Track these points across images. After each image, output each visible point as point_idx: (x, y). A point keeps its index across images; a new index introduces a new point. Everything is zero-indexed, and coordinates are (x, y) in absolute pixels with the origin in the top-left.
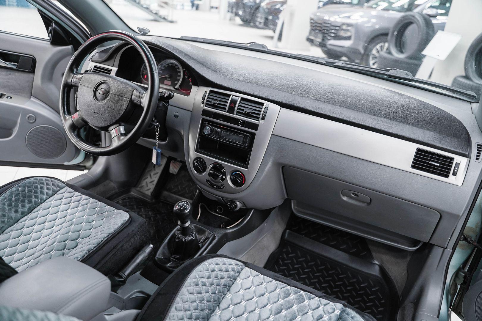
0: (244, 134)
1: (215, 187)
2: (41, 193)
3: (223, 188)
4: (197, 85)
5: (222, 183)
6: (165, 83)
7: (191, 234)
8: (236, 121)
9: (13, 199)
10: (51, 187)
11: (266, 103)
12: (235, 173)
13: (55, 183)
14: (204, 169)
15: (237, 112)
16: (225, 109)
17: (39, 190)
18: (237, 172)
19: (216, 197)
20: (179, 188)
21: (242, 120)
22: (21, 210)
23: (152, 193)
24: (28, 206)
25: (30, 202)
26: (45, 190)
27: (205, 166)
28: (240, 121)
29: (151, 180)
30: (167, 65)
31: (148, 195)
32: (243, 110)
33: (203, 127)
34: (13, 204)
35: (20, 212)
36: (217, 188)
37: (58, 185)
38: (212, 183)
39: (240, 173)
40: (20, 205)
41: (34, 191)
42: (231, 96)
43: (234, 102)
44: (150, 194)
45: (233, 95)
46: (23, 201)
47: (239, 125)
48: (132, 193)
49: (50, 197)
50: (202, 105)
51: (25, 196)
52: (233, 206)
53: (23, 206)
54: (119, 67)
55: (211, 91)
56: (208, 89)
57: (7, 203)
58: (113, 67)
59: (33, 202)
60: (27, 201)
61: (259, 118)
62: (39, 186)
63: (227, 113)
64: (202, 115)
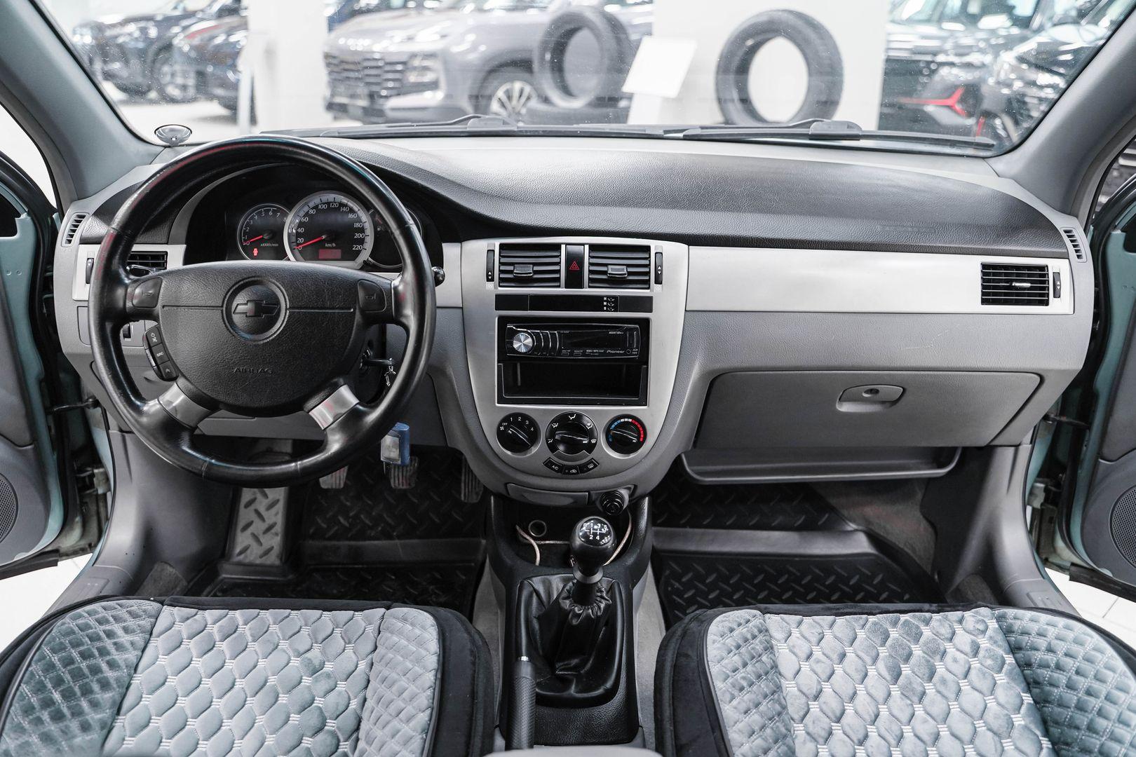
0: (624, 327)
1: (574, 471)
2: (117, 649)
3: (595, 466)
5: (591, 456)
6: (320, 258)
8: (595, 303)
9: (57, 696)
10: (131, 623)
11: (654, 245)
12: (616, 423)
13: (132, 608)
14: (534, 438)
15: (591, 280)
16: (558, 280)
17: (108, 643)
18: (622, 420)
19: (569, 496)
21: (608, 297)
22: (94, 717)
24: (106, 697)
25: (105, 685)
26: (124, 639)
27: (532, 429)
28: (605, 299)
29: (264, 526)
30: (312, 208)
32: (605, 273)
33: (506, 336)
34: (65, 710)
35: (96, 726)
36: (577, 473)
37: (145, 611)
38: (564, 465)
39: (630, 420)
40: (84, 704)
41: (98, 649)
42: (563, 247)
43: (575, 261)
45: (567, 244)
46: (87, 691)
47: (605, 308)
48: (224, 576)
49: (143, 651)
50: (490, 285)
51: (84, 675)
52: (617, 502)
53: (95, 705)
54: (188, 242)
55: (502, 247)
56: (496, 243)
57: (45, 716)
58: (167, 244)
59: (112, 681)
60: (96, 687)
61: (648, 282)
62: (100, 629)
63: (566, 288)
64: (497, 309)
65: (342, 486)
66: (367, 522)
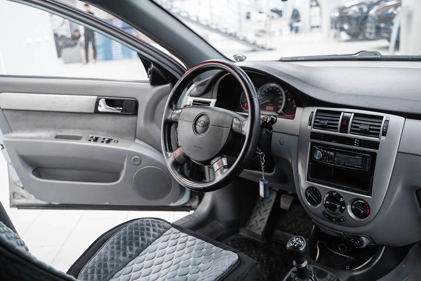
0: (363, 155)
1: (334, 220)
2: (147, 235)
3: (344, 220)
4: (302, 106)
5: (342, 215)
6: (266, 109)
7: (310, 276)
8: (351, 141)
9: (122, 242)
10: (157, 228)
11: (385, 116)
12: (356, 202)
13: (161, 224)
14: (319, 200)
15: (351, 130)
16: (337, 128)
17: (145, 232)
18: (359, 201)
19: (336, 233)
20: (293, 225)
21: (358, 139)
22: (128, 253)
23: (263, 233)
24: (135, 248)
25: (137, 244)
26: (152, 232)
27: (319, 196)
28: (356, 140)
29: (260, 218)
30: (267, 89)
31: (258, 235)
32: (358, 127)
33: (313, 151)
34: (121, 247)
35: (128, 256)
36: (336, 221)
37: (164, 226)
38: (330, 216)
39: (363, 202)
40: (128, 248)
41: (141, 233)
42: (343, 113)
43: (346, 120)
44: (260, 234)
45: (344, 112)
46: (131, 244)
47: (355, 145)
48: (241, 233)
49: (156, 239)
50: (310, 127)
51: (133, 239)
52: (357, 242)
53: (131, 249)
54: (218, 98)
55: (318, 111)
56: (315, 109)
57: (115, 246)
58: (211, 98)
59: (140, 244)
60: (134, 244)
61: (378, 134)
62: (146, 227)
63: (340, 133)
64: (311, 138)
65: (288, 209)
66: (303, 229)
